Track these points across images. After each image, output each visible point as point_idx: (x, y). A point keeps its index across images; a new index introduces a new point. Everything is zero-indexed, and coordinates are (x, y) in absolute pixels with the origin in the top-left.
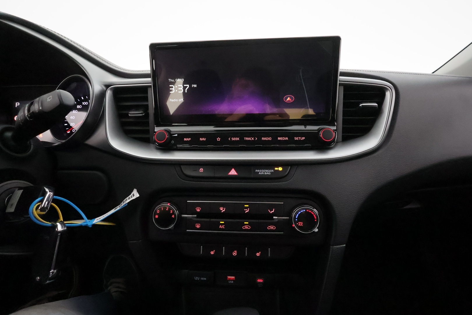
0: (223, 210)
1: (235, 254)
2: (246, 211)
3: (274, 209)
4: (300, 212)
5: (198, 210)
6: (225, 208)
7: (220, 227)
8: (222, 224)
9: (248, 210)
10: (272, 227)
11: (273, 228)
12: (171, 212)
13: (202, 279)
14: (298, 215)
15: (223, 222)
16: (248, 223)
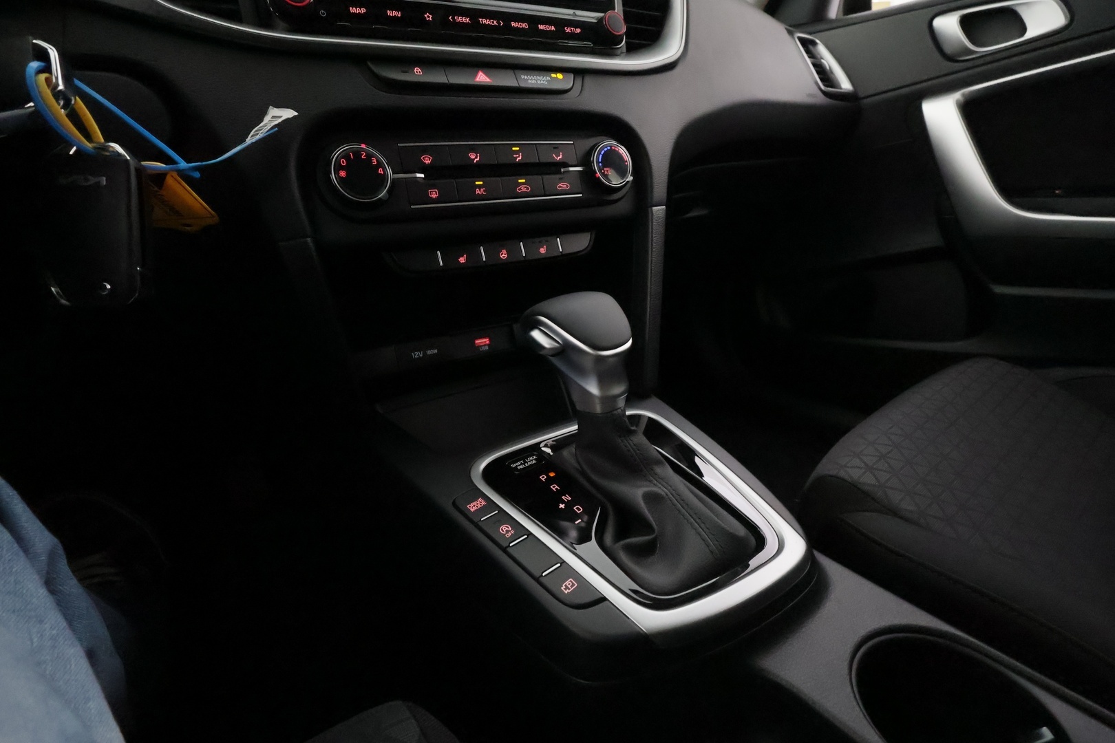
0: (476, 157)
2: (517, 157)
3: (560, 153)
4: (603, 151)
5: (428, 162)
6: (478, 155)
7: (478, 191)
8: (480, 187)
9: (521, 156)
10: (563, 186)
11: (565, 186)
12: (375, 162)
13: (429, 352)
14: (601, 156)
15: (481, 183)
16: (524, 181)
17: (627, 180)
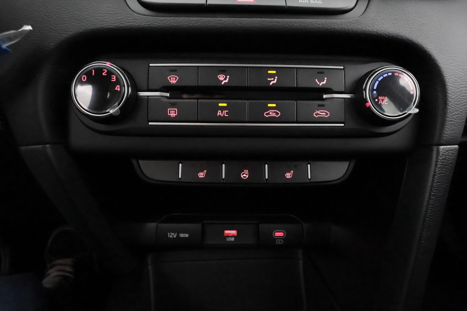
0: (225, 79)
1: (245, 175)
2: (271, 81)
3: (326, 78)
4: (382, 78)
5: (173, 82)
6: (228, 77)
7: (219, 113)
8: (222, 108)
9: (276, 80)
10: (322, 113)
11: (324, 114)
12: (114, 79)
13: (182, 235)
14: (377, 82)
15: (225, 105)
16: (274, 105)
17: (410, 112)
